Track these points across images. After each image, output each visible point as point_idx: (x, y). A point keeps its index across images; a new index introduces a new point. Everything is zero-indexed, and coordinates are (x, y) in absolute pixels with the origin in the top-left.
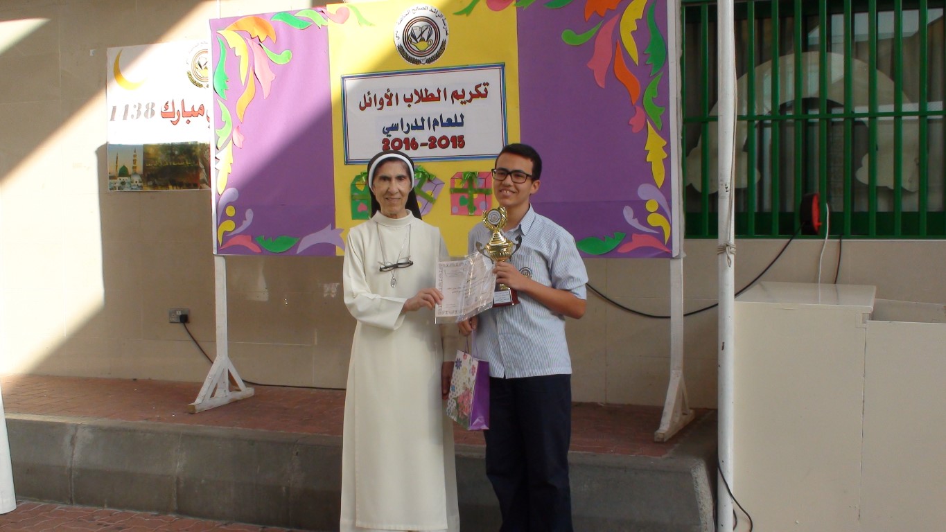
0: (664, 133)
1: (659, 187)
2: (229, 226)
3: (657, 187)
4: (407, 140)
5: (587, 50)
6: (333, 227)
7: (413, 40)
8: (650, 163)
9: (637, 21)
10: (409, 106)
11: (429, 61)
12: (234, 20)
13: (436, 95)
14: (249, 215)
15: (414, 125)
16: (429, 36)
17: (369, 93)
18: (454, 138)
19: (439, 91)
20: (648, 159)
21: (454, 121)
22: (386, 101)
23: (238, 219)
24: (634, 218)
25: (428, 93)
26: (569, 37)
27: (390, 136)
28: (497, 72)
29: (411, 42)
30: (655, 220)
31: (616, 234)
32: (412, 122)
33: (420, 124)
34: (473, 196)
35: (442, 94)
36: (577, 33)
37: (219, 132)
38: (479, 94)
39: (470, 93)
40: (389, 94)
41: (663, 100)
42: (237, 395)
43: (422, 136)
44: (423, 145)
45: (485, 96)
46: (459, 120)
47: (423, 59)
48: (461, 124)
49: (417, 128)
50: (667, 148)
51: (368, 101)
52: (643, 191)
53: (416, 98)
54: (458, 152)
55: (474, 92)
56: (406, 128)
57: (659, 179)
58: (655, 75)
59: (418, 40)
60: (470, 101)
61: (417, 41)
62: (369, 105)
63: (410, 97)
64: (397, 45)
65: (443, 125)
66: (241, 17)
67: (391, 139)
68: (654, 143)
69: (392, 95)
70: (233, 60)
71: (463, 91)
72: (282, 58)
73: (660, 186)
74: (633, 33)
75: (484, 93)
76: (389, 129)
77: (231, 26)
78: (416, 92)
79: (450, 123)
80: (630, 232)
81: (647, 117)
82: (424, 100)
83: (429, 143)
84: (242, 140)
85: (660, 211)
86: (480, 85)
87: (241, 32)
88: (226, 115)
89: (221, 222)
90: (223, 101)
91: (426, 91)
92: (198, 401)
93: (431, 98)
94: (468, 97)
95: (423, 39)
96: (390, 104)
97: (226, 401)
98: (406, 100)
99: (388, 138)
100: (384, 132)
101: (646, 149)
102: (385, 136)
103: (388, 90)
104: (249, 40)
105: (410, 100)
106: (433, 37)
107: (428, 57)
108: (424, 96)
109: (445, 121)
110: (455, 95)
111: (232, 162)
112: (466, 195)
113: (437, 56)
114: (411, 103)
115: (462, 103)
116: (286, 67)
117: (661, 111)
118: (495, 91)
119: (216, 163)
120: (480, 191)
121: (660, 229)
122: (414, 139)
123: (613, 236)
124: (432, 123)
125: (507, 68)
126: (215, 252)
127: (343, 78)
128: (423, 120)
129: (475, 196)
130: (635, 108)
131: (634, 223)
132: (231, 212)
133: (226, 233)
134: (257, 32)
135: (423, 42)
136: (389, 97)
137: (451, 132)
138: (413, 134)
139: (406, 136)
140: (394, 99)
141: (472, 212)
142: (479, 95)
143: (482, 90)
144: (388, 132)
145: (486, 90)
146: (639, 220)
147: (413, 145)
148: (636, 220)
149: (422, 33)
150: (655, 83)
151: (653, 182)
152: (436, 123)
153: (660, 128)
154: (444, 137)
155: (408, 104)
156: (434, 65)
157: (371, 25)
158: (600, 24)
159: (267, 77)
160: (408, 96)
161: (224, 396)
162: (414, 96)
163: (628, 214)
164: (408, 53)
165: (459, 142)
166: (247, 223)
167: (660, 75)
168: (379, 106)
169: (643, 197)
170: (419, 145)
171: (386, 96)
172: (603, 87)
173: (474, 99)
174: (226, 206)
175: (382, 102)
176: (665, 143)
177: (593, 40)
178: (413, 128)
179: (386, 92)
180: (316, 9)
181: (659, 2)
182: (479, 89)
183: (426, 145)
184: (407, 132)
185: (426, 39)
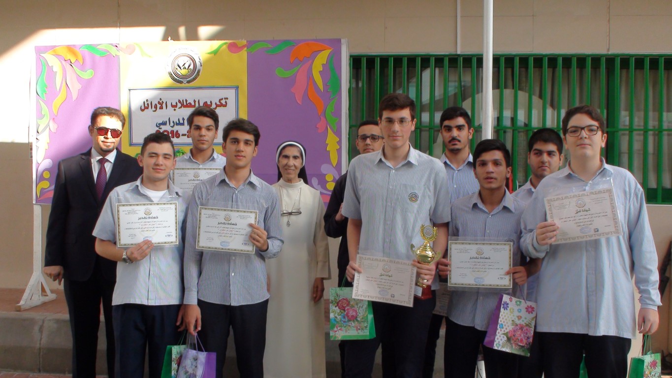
0: (338, 133)
2: (45, 184)
4: (172, 131)
5: (292, 81)
8: (329, 151)
9: (323, 65)
10: (175, 110)
11: (189, 82)
12: (53, 48)
13: (193, 104)
15: (178, 122)
16: (189, 66)
17: (147, 101)
19: (195, 102)
20: (328, 149)
22: (159, 106)
24: (318, 185)
25: (187, 103)
26: (280, 72)
27: (161, 128)
28: (233, 91)
29: (177, 69)
32: (176, 120)
33: (181, 121)
35: (197, 103)
36: (285, 70)
37: (39, 122)
39: (216, 104)
40: (161, 102)
41: (337, 113)
42: (46, 299)
43: (182, 130)
44: (183, 135)
45: (225, 106)
47: (185, 81)
49: (179, 124)
50: (339, 143)
51: (146, 105)
52: (324, 168)
53: (179, 105)
55: (218, 103)
56: (172, 124)
57: (334, 162)
58: (333, 98)
59: (182, 68)
61: (180, 68)
62: (147, 108)
63: (175, 104)
64: (168, 72)
66: (58, 46)
68: (331, 139)
69: (163, 102)
70: (51, 74)
71: (211, 102)
72: (88, 75)
73: (334, 165)
74: (320, 72)
75: (225, 104)
76: (160, 124)
77: (51, 52)
78: (179, 101)
81: (327, 123)
82: (185, 107)
83: (187, 134)
84: (56, 126)
86: (222, 99)
87: (58, 56)
88: (45, 110)
89: (39, 182)
90: (43, 101)
91: (186, 101)
92: (22, 303)
93: (189, 106)
95: (185, 68)
96: (161, 108)
97: (39, 303)
98: (173, 106)
99: (160, 130)
100: (157, 126)
101: (326, 142)
102: (158, 129)
103: (161, 99)
104: (63, 62)
105: (176, 106)
106: (192, 67)
107: (188, 79)
108: (185, 104)
111: (49, 142)
113: (194, 79)
114: (176, 108)
116: (89, 81)
117: (336, 120)
118: (232, 103)
119: (37, 142)
122: (177, 131)
125: (239, 89)
126: (34, 202)
127: (130, 90)
128: (183, 119)
130: (320, 118)
132: (47, 175)
133: (42, 189)
134: (69, 56)
135: (185, 70)
136: (161, 104)
138: (176, 128)
139: (172, 129)
140: (164, 105)
142: (221, 105)
143: (223, 102)
144: (160, 126)
145: (226, 102)
146: (321, 185)
147: (177, 135)
149: (185, 64)
150: (333, 103)
151: (331, 164)
153: (335, 131)
155: (174, 108)
156: (192, 84)
157: (150, 56)
158: (300, 65)
159: (75, 88)
160: (174, 104)
161: (38, 299)
162: (178, 103)
163: (314, 182)
164: (174, 76)
167: (336, 98)
168: (154, 109)
169: (324, 172)
170: (181, 135)
171: (159, 103)
172: (301, 104)
173: (218, 108)
174: (44, 171)
175: (156, 107)
176: (338, 139)
177: (295, 75)
178: (177, 124)
179: (159, 100)
180: (112, 44)
181: (337, 54)
182: (221, 101)
183: (185, 135)
184: (173, 127)
185: (187, 68)
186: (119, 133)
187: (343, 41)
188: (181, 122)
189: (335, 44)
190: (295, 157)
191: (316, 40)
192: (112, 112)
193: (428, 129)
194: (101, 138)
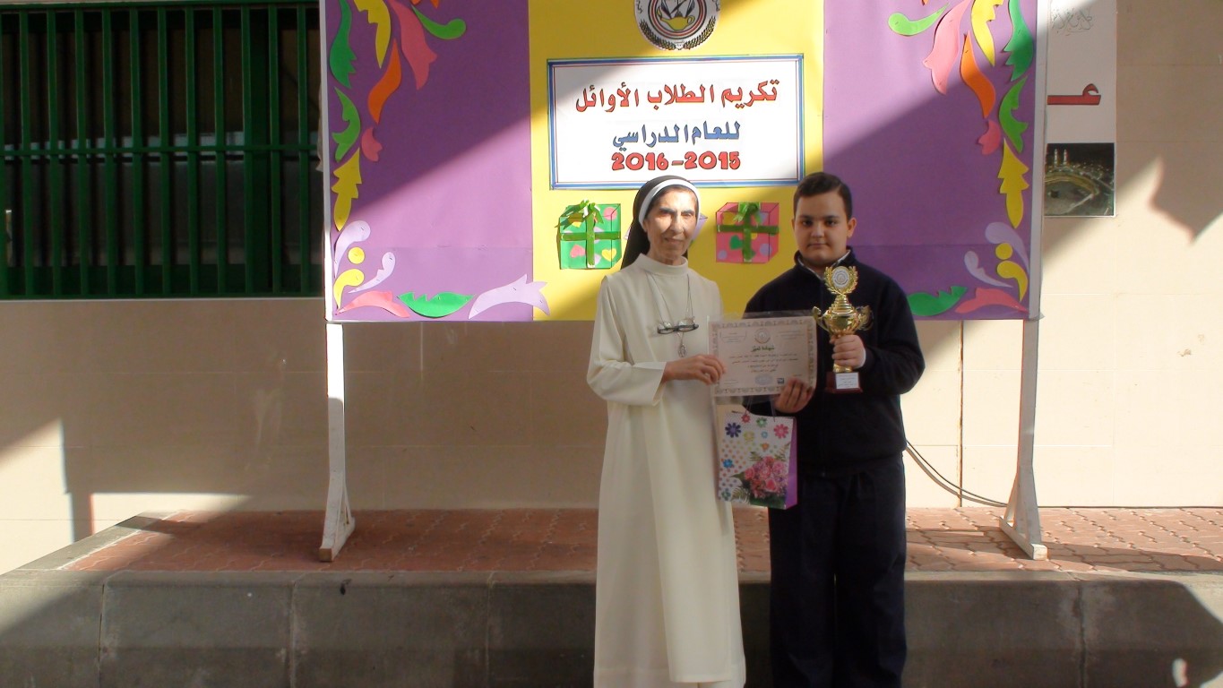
0: (1026, 155)
1: (1016, 227)
2: (353, 278)
3: (1013, 227)
4: (650, 156)
5: (925, 42)
6: (530, 279)
7: (664, 15)
8: (1005, 195)
9: (996, 6)
10: (656, 108)
11: (688, 46)
13: (698, 94)
14: (388, 262)
15: (663, 135)
16: (689, 11)
17: (592, 88)
18: (723, 156)
19: (703, 89)
20: (1002, 190)
21: (724, 131)
22: (619, 99)
23: (369, 268)
24: (979, 267)
25: (686, 92)
26: (898, 23)
27: (625, 149)
28: (791, 66)
29: (661, 17)
30: (1006, 270)
31: (953, 288)
32: (660, 131)
33: (672, 133)
34: (750, 236)
35: (707, 93)
36: (910, 20)
37: (337, 137)
38: (765, 94)
39: (751, 93)
40: (624, 90)
41: (1025, 113)
43: (674, 152)
44: (675, 163)
45: (773, 98)
46: (733, 130)
47: (679, 43)
48: (736, 136)
49: (667, 138)
50: (1028, 177)
51: (589, 99)
52: (993, 232)
53: (666, 97)
54: (730, 174)
55: (757, 93)
56: (650, 140)
57: (1016, 217)
58: (1017, 80)
59: (673, 15)
60: (750, 104)
61: (669, 14)
62: (592, 104)
63: (657, 96)
64: (639, 21)
65: (708, 136)
67: (626, 154)
68: (1011, 169)
69: (628, 92)
70: (363, 29)
71: (740, 90)
73: (1016, 225)
74: (989, 22)
75: (772, 94)
76: (623, 140)
78: (667, 89)
79: (718, 134)
80: (972, 286)
81: (1003, 135)
82: (680, 100)
83: (685, 161)
84: (378, 147)
85: (1015, 258)
86: (766, 83)
88: (350, 112)
89: (338, 275)
90: (345, 90)
91: (683, 87)
92: (326, 541)
93: (689, 98)
94: (746, 98)
95: (679, 15)
96: (625, 103)
98: (650, 100)
99: (622, 152)
100: (615, 144)
101: (1000, 176)
102: (617, 150)
103: (623, 85)
104: (393, 2)
105: (659, 99)
106: (695, 12)
107: (687, 40)
108: (680, 94)
109: (710, 131)
110: (727, 95)
111: (360, 182)
112: (739, 235)
113: (703, 38)
114: (658, 104)
115: (737, 106)
116: (455, 44)
117: (1022, 127)
118: (787, 91)
119: (332, 185)
120: (761, 230)
121: (1013, 282)
122: (662, 155)
123: (949, 291)
124: (690, 134)
125: (805, 61)
126: (329, 316)
127: (551, 64)
128: (676, 128)
129: (754, 236)
130: (987, 124)
131: (980, 274)
132: (357, 256)
133: (347, 289)
135: (679, 19)
136: (625, 95)
137: (718, 146)
138: (659, 148)
139: (650, 150)
140: (631, 98)
141: (748, 258)
142: (764, 97)
143: (768, 89)
144: (622, 144)
145: (774, 90)
146: (986, 269)
147: (662, 163)
148: (982, 270)
149: (678, 6)
150: (1016, 90)
151: (1007, 222)
152: (696, 132)
153: (1020, 151)
154: (709, 154)
155: (654, 104)
156: (695, 51)
158: (944, 7)
159: (422, 60)
160: (654, 94)
162: (664, 94)
163: (971, 262)
164: (655, 33)
165: (732, 161)
166: (383, 275)
167: (1024, 80)
168: (607, 107)
169: (993, 240)
170: (670, 163)
171: (619, 92)
173: (755, 102)
174: (349, 249)
175: (612, 100)
176: (1026, 169)
177: (932, 28)
178: (662, 139)
179: (620, 87)
182: (764, 88)
183: (681, 163)
184: (652, 145)
185: (684, 15)
188: (670, 135)
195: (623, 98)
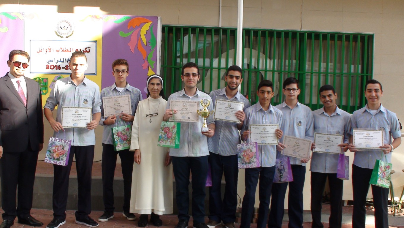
0: (155, 70)
4: (56, 66)
5: (128, 39)
9: (147, 31)
10: (58, 53)
11: (67, 37)
13: (69, 50)
15: (60, 60)
16: (67, 28)
17: (41, 47)
22: (48, 50)
26: (122, 34)
28: (94, 43)
29: (60, 29)
35: (72, 50)
36: (126, 34)
41: (155, 59)
43: (63, 65)
44: (63, 68)
45: (89, 52)
47: (64, 36)
49: (61, 61)
53: (61, 50)
55: (85, 50)
56: (56, 61)
58: (153, 50)
62: (41, 51)
64: (54, 30)
69: (51, 48)
72: (4, 30)
74: (145, 35)
76: (49, 61)
78: (61, 49)
81: (148, 64)
82: (64, 51)
83: (65, 67)
91: (65, 48)
93: (67, 51)
95: (65, 29)
96: (50, 51)
98: (57, 51)
99: (49, 64)
100: (47, 62)
102: (48, 64)
105: (59, 51)
108: (64, 50)
113: (70, 35)
116: (5, 34)
117: (154, 62)
118: (92, 50)
122: (59, 66)
124: (67, 60)
125: (97, 43)
127: (30, 40)
128: (63, 59)
130: (144, 61)
136: (50, 49)
139: (56, 64)
140: (51, 50)
142: (86, 51)
143: (88, 50)
145: (89, 50)
147: (59, 68)
149: (64, 27)
150: (152, 53)
153: (153, 69)
156: (69, 39)
158: (132, 32)
162: (60, 49)
164: (58, 33)
167: (154, 50)
170: (61, 68)
171: (49, 49)
172: (133, 52)
175: (46, 51)
177: (131, 36)
178: (59, 62)
179: (49, 47)
180: (20, 13)
181: (155, 25)
182: (86, 49)
183: (64, 68)
184: (57, 63)
186: (27, 65)
187: (159, 18)
189: (154, 19)
190: (158, 84)
191: (143, 17)
192: (22, 53)
193: (202, 69)
194: (17, 68)
195: (49, 50)
